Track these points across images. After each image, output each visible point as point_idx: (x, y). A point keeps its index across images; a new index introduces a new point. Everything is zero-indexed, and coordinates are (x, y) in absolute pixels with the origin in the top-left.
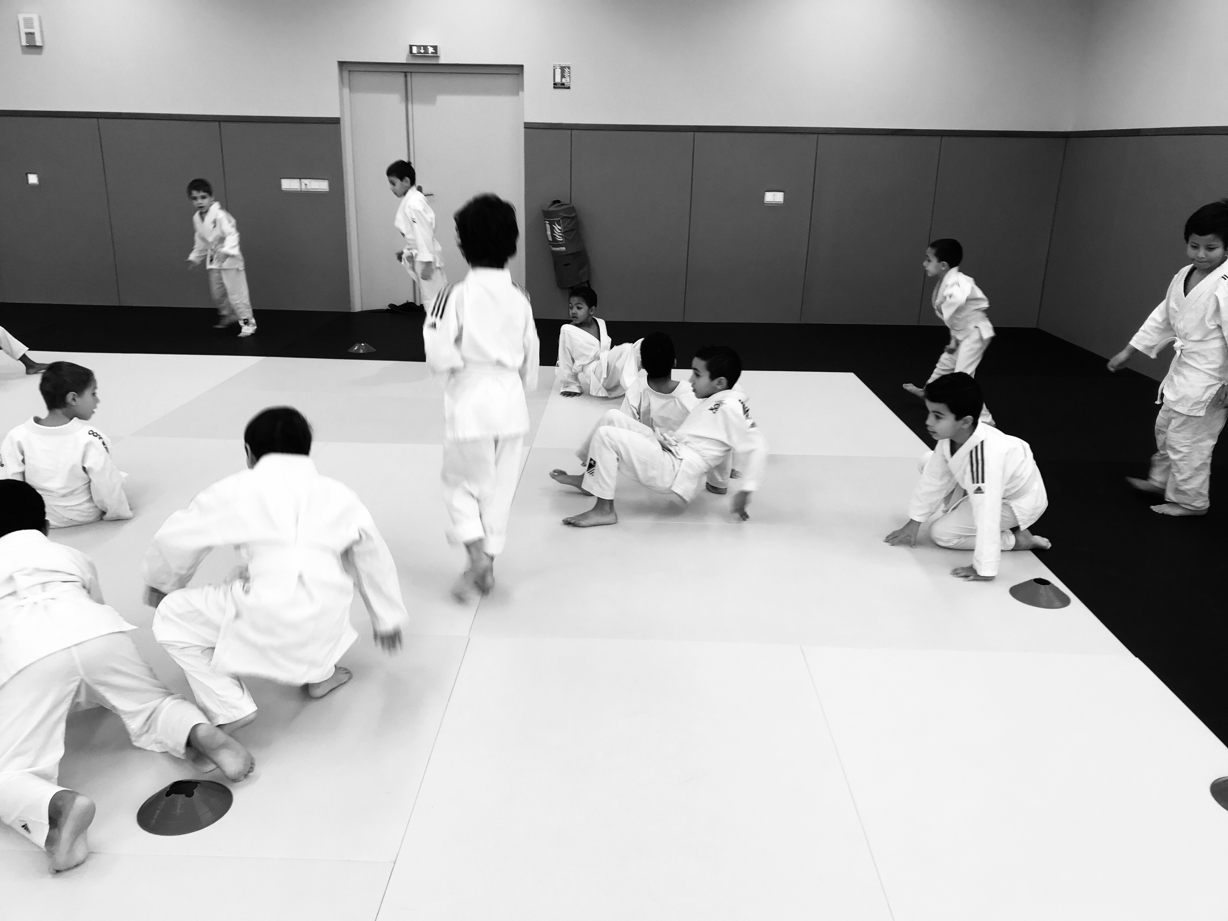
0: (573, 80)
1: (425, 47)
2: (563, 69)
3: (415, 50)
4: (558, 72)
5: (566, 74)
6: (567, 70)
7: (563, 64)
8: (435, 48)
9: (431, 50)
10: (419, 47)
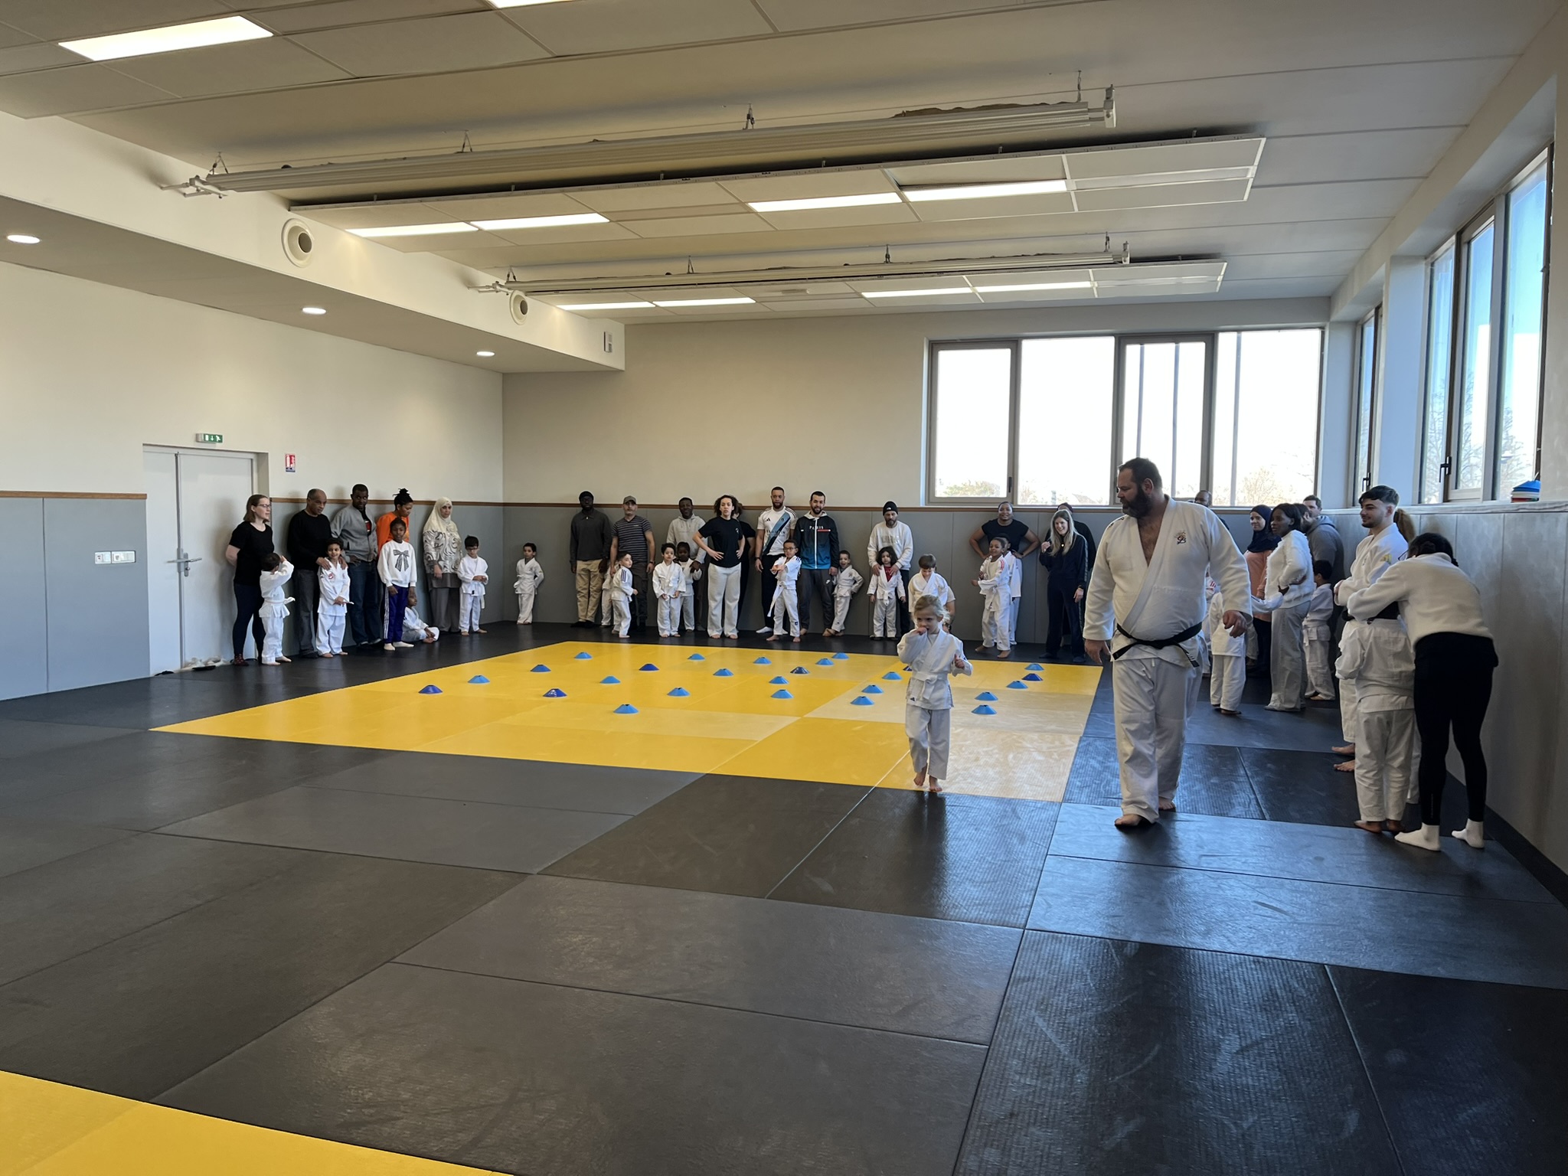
0: (296, 466)
1: (214, 436)
2: (291, 456)
3: (207, 437)
4: (288, 458)
5: (293, 461)
6: (293, 458)
7: (292, 454)
8: (221, 437)
9: (218, 438)
10: (210, 436)
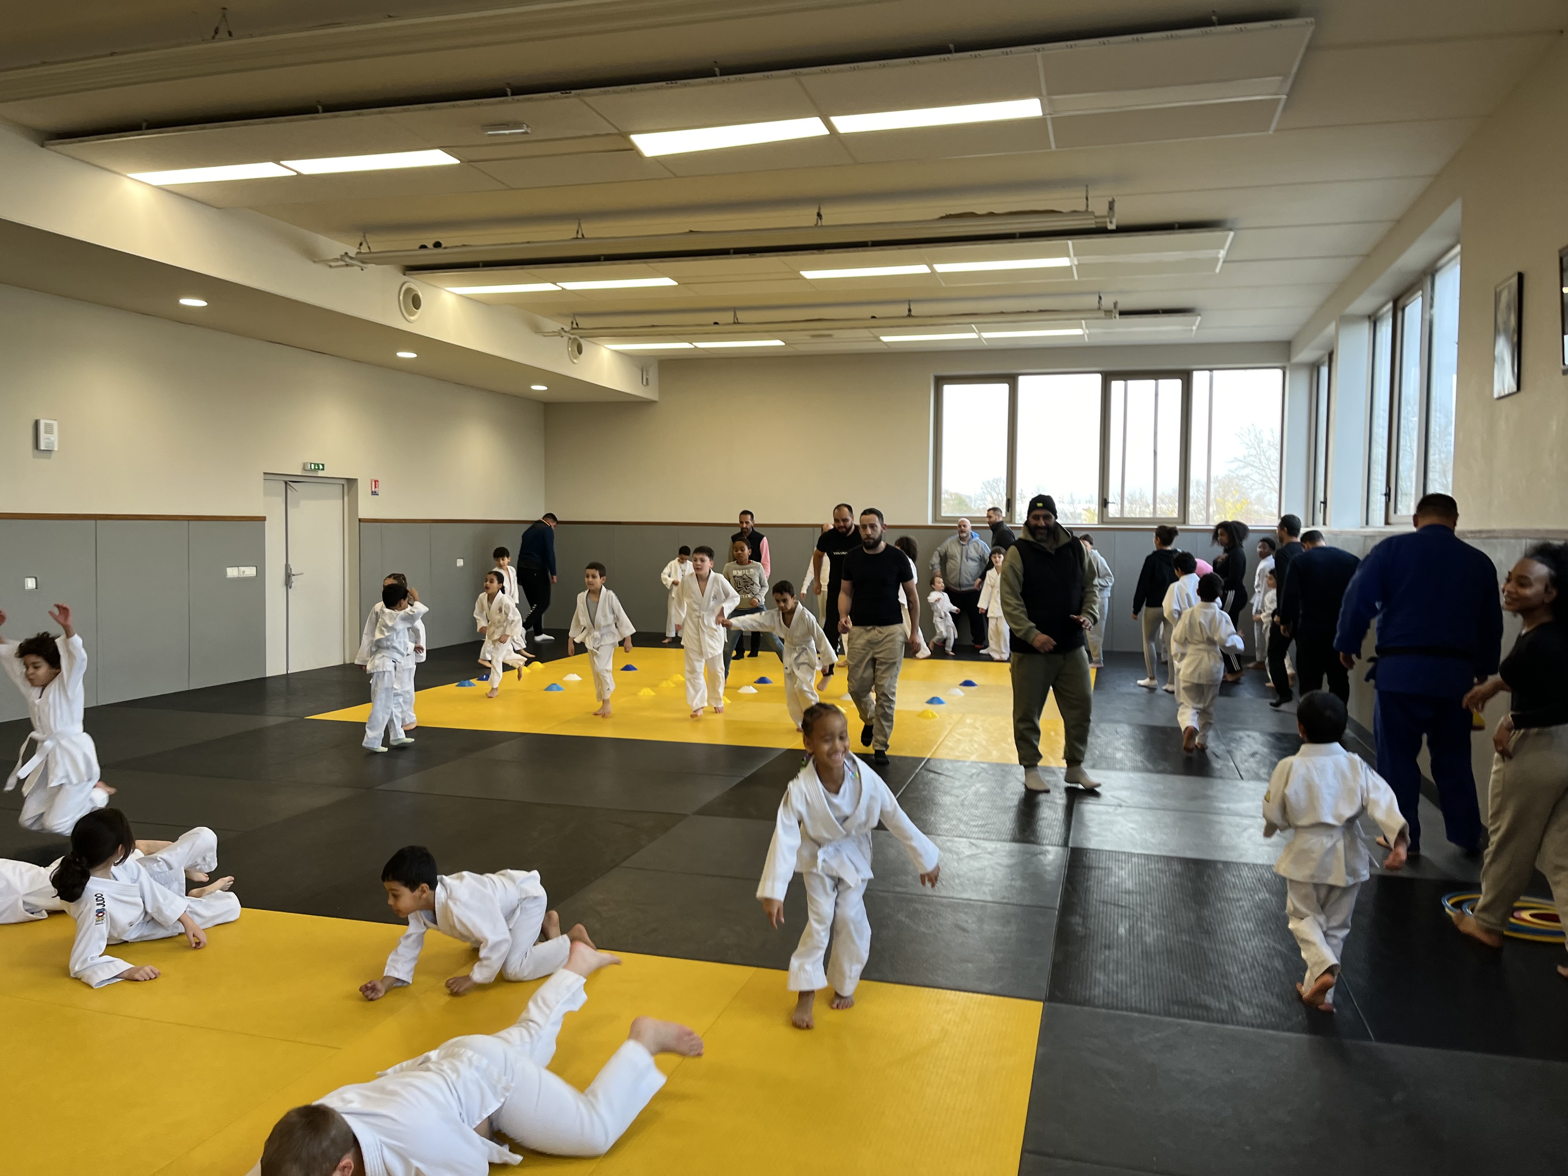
0: (379, 490)
1: (318, 465)
2: (375, 481)
4: (373, 483)
5: (377, 486)
6: (377, 483)
7: (376, 479)
8: (323, 465)
9: (321, 467)
10: (315, 464)
